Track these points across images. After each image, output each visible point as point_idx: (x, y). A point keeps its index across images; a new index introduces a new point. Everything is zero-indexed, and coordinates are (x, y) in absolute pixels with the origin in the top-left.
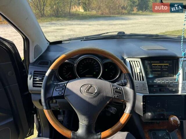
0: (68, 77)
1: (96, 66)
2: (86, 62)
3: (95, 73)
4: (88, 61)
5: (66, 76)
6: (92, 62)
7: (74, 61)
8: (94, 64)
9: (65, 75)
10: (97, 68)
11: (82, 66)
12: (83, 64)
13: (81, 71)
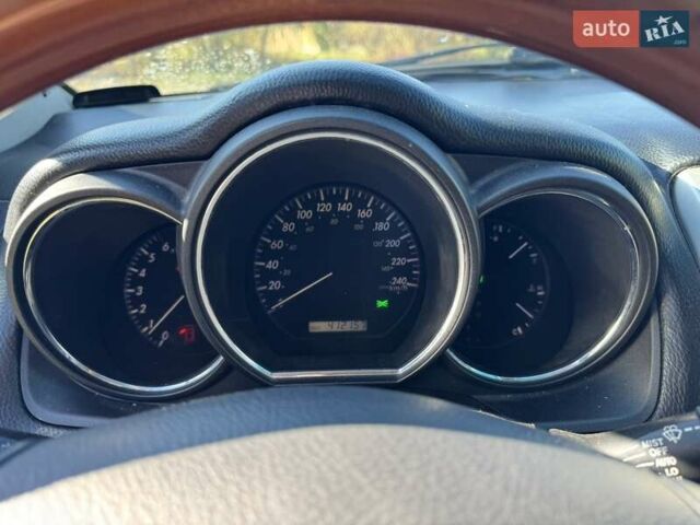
0: (165, 336)
1: (393, 243)
2: (308, 214)
3: (382, 304)
4: (324, 207)
5: (153, 327)
6: (362, 214)
7: (174, 186)
8: (380, 226)
9: (144, 320)
10: (400, 261)
11: (277, 245)
12: (288, 227)
13: (275, 285)
